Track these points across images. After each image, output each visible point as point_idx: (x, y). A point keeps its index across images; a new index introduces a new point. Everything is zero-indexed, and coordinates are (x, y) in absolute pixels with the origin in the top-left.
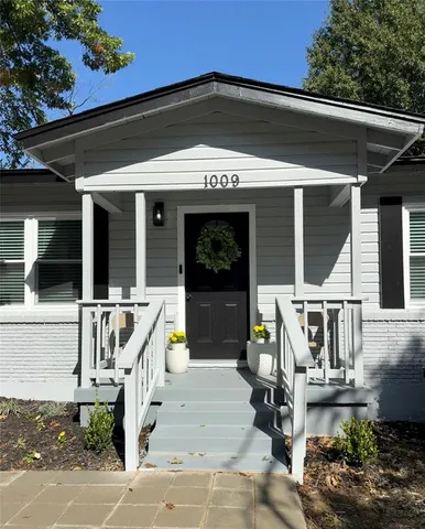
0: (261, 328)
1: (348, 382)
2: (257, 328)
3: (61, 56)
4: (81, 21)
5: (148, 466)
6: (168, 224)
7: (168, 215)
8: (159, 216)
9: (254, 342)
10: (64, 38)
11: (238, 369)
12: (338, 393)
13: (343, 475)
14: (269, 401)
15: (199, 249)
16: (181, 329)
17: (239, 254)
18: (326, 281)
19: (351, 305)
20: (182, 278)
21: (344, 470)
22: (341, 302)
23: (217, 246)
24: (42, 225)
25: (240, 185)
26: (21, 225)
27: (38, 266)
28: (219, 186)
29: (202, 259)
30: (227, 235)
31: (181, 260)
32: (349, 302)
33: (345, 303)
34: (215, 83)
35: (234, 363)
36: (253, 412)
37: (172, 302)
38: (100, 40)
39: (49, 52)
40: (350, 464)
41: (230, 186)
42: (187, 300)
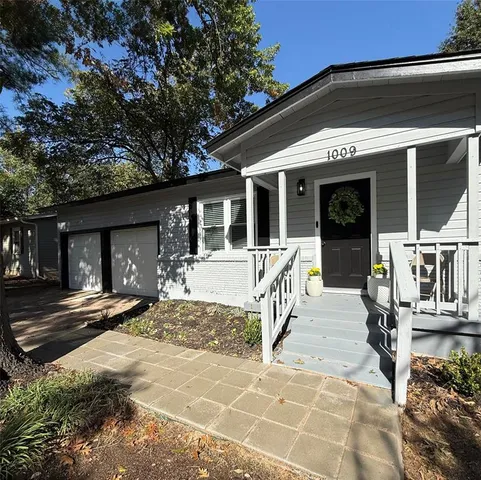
0: (380, 266)
1: (460, 314)
2: (376, 266)
3: (255, 106)
4: (263, 78)
5: (279, 362)
6: (308, 193)
7: (308, 187)
8: (301, 189)
9: (373, 277)
10: (254, 93)
11: (362, 296)
12: (461, 325)
13: (450, 402)
14: (382, 324)
15: (330, 209)
16: (318, 266)
17: (362, 211)
18: (444, 227)
19: (466, 247)
20: (318, 231)
21: (452, 396)
22: (456, 244)
23: (344, 206)
24: (233, 203)
25: (357, 154)
26: (221, 204)
27: (232, 228)
28: (339, 157)
29: (333, 216)
30: (352, 197)
31: (318, 218)
32: (464, 244)
33: (460, 245)
34: (332, 75)
35: (358, 292)
36: (366, 332)
37: (311, 248)
38: (275, 88)
39: (249, 105)
40: (460, 392)
41: (349, 155)
42: (322, 246)
